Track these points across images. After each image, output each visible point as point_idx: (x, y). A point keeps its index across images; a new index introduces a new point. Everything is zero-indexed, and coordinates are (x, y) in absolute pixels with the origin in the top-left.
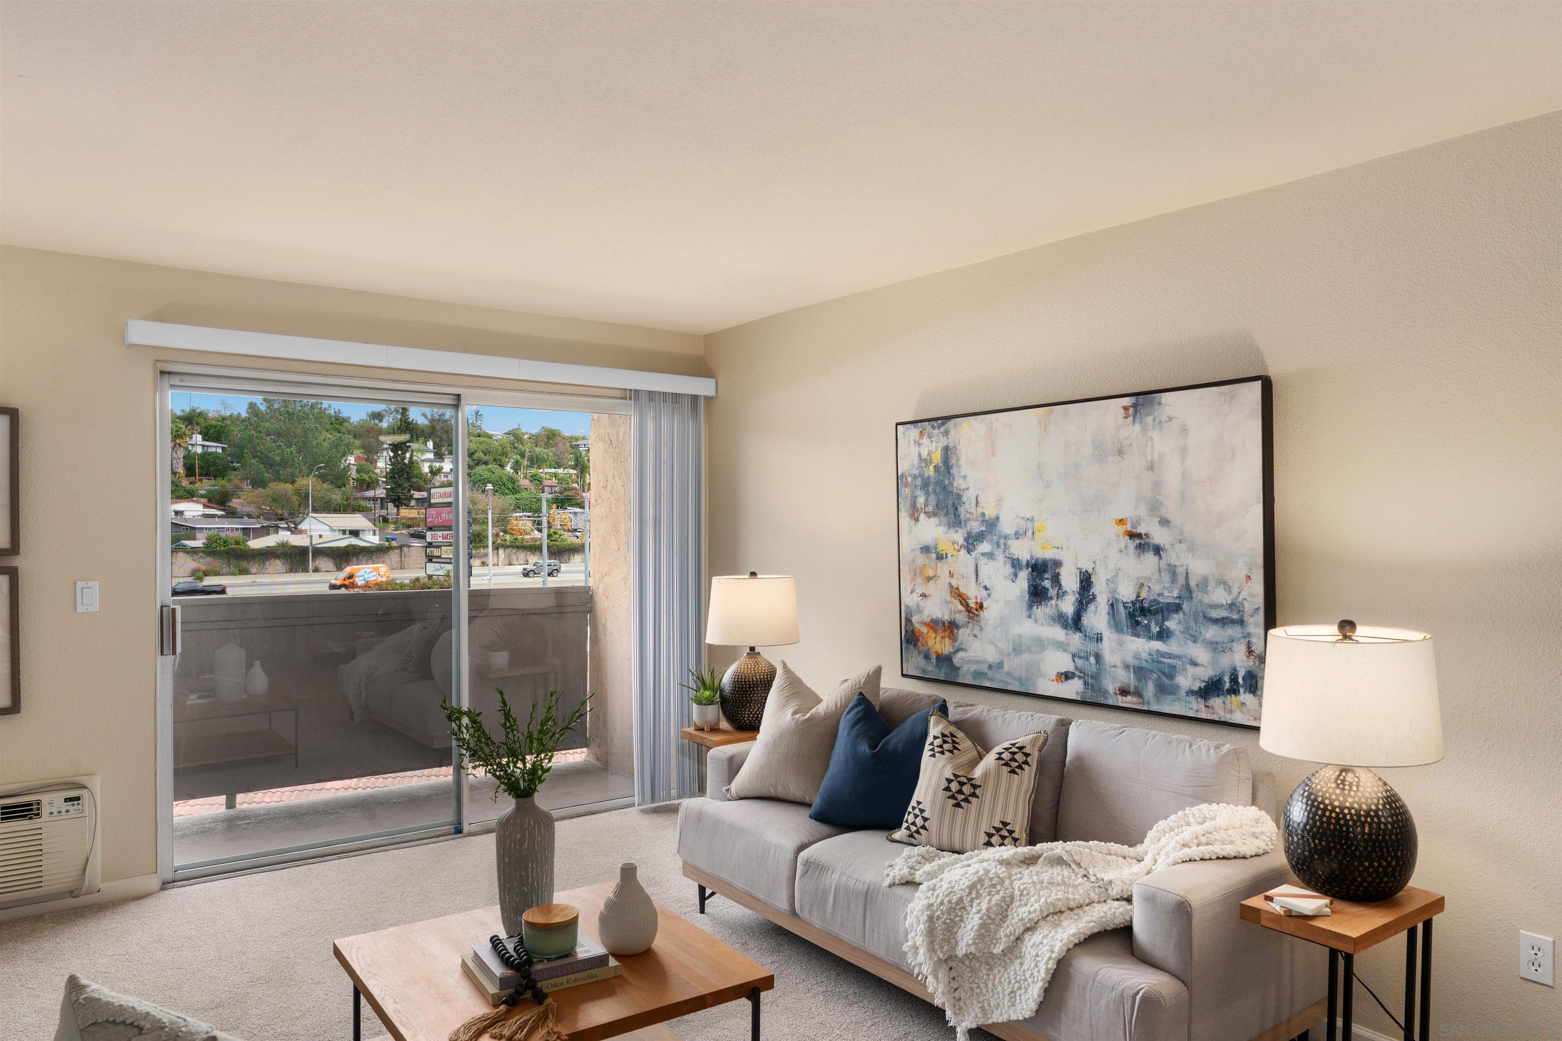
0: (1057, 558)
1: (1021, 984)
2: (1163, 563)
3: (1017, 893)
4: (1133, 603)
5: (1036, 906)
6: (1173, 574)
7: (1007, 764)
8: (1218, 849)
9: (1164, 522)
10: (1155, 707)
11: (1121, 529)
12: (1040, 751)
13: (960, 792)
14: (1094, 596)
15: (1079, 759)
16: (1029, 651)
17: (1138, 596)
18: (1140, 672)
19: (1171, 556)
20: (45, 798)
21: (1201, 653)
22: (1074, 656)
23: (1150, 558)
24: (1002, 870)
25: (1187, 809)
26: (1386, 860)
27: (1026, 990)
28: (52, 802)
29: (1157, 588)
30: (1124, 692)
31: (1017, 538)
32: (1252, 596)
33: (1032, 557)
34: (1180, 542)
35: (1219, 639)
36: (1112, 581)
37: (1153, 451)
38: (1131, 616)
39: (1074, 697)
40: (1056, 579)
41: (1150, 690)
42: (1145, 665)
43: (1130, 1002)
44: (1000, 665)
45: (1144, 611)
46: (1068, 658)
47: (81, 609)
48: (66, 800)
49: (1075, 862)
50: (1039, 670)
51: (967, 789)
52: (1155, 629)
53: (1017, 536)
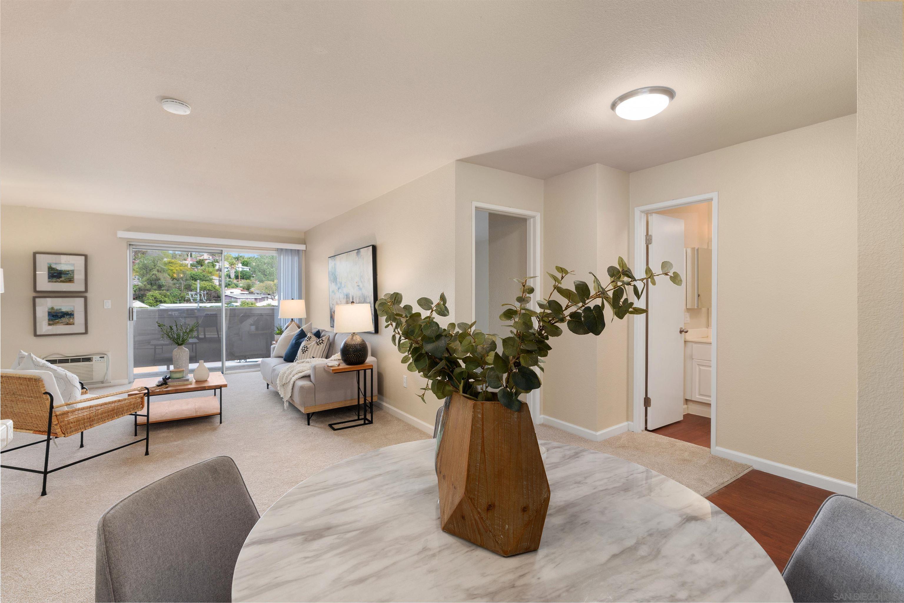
13: (304, 350)
20: (94, 357)
28: (96, 358)
43: (303, 388)
47: (105, 307)
48: (100, 357)
51: (306, 349)
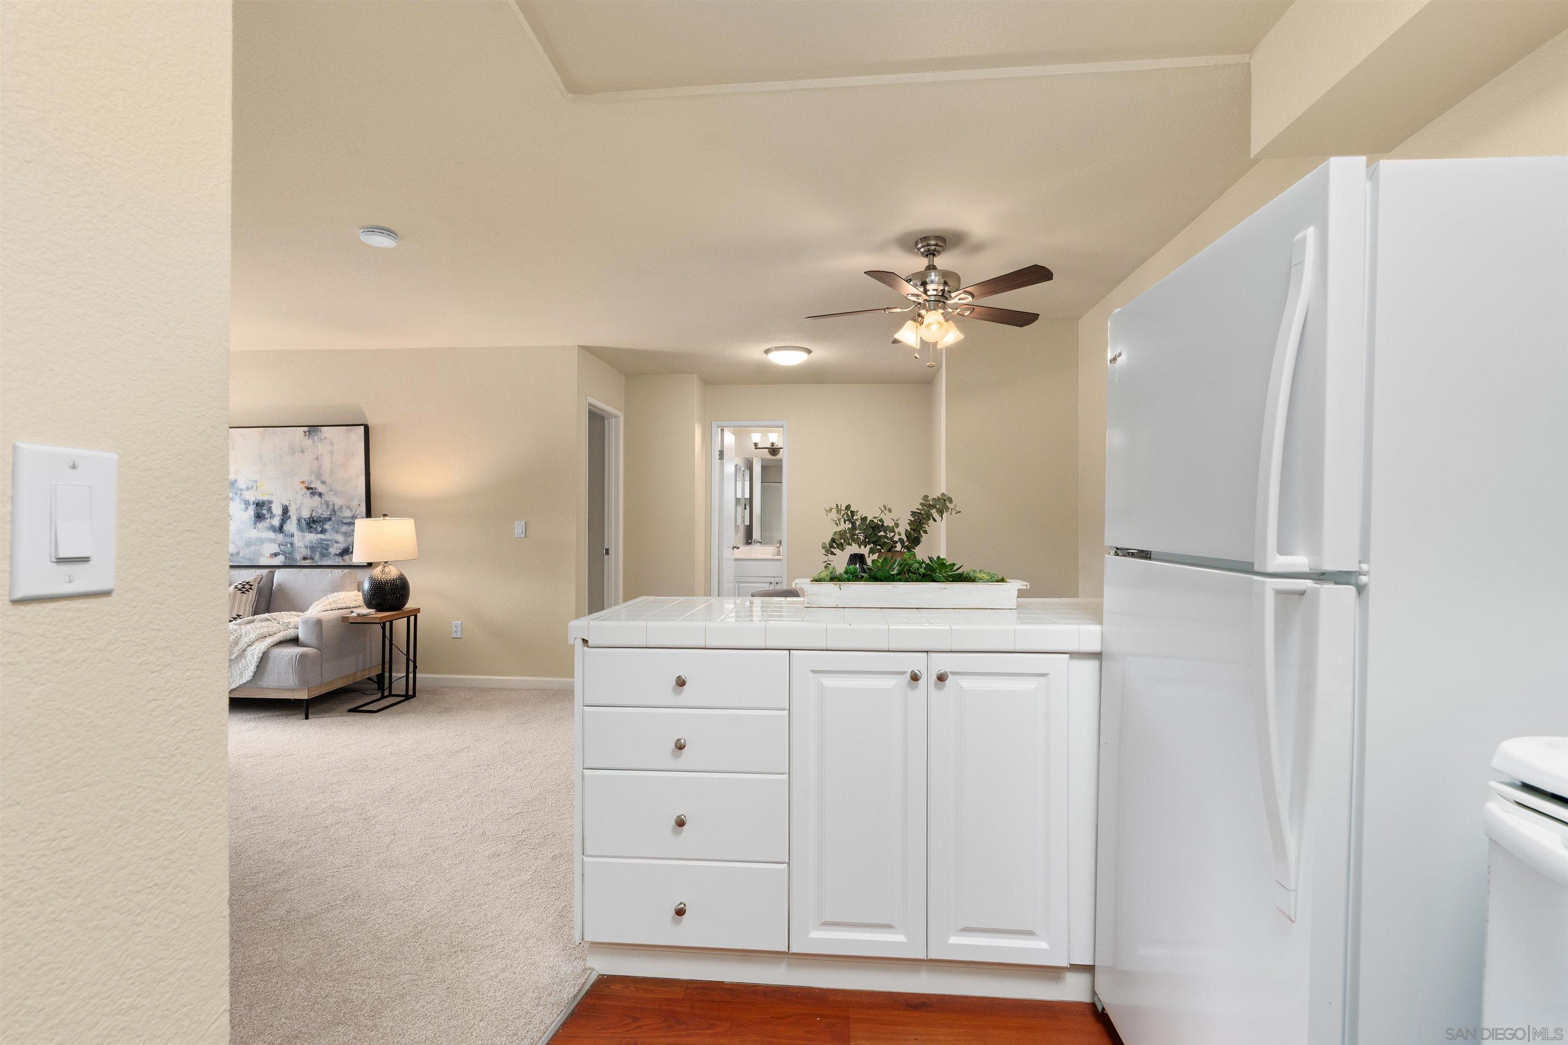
0: (270, 499)
1: (245, 668)
2: (323, 501)
3: (244, 633)
4: (309, 518)
5: (254, 636)
6: (328, 505)
7: (240, 590)
8: (339, 606)
9: (323, 483)
10: (320, 564)
11: (303, 486)
12: (259, 584)
14: (290, 517)
15: (279, 586)
16: (255, 545)
17: (311, 515)
18: (312, 549)
19: (327, 497)
21: (340, 538)
22: (279, 545)
23: (317, 498)
24: (236, 627)
25: (328, 596)
26: (396, 594)
27: (248, 669)
29: (320, 511)
30: (305, 559)
31: (248, 490)
32: (361, 512)
33: (256, 499)
34: (331, 491)
35: (348, 531)
36: (298, 509)
37: (318, 452)
38: (308, 524)
39: (280, 564)
40: (270, 510)
41: (317, 556)
42: (315, 545)
43: (295, 658)
44: (238, 553)
45: (314, 522)
46: (277, 546)
49: (273, 619)
50: (261, 553)
52: (319, 529)
53: (248, 489)
